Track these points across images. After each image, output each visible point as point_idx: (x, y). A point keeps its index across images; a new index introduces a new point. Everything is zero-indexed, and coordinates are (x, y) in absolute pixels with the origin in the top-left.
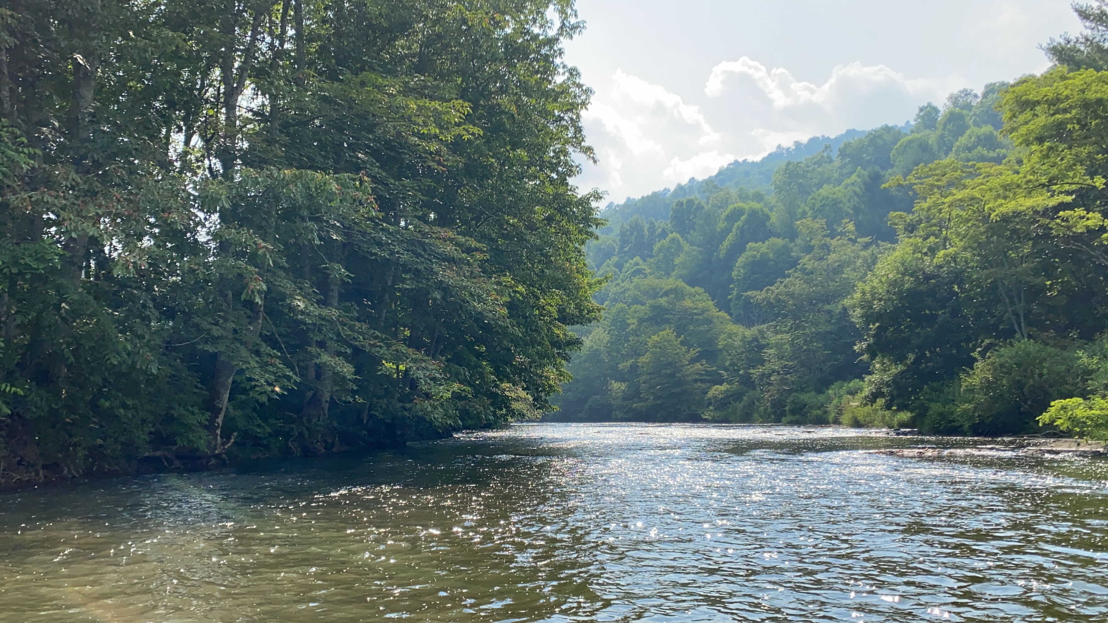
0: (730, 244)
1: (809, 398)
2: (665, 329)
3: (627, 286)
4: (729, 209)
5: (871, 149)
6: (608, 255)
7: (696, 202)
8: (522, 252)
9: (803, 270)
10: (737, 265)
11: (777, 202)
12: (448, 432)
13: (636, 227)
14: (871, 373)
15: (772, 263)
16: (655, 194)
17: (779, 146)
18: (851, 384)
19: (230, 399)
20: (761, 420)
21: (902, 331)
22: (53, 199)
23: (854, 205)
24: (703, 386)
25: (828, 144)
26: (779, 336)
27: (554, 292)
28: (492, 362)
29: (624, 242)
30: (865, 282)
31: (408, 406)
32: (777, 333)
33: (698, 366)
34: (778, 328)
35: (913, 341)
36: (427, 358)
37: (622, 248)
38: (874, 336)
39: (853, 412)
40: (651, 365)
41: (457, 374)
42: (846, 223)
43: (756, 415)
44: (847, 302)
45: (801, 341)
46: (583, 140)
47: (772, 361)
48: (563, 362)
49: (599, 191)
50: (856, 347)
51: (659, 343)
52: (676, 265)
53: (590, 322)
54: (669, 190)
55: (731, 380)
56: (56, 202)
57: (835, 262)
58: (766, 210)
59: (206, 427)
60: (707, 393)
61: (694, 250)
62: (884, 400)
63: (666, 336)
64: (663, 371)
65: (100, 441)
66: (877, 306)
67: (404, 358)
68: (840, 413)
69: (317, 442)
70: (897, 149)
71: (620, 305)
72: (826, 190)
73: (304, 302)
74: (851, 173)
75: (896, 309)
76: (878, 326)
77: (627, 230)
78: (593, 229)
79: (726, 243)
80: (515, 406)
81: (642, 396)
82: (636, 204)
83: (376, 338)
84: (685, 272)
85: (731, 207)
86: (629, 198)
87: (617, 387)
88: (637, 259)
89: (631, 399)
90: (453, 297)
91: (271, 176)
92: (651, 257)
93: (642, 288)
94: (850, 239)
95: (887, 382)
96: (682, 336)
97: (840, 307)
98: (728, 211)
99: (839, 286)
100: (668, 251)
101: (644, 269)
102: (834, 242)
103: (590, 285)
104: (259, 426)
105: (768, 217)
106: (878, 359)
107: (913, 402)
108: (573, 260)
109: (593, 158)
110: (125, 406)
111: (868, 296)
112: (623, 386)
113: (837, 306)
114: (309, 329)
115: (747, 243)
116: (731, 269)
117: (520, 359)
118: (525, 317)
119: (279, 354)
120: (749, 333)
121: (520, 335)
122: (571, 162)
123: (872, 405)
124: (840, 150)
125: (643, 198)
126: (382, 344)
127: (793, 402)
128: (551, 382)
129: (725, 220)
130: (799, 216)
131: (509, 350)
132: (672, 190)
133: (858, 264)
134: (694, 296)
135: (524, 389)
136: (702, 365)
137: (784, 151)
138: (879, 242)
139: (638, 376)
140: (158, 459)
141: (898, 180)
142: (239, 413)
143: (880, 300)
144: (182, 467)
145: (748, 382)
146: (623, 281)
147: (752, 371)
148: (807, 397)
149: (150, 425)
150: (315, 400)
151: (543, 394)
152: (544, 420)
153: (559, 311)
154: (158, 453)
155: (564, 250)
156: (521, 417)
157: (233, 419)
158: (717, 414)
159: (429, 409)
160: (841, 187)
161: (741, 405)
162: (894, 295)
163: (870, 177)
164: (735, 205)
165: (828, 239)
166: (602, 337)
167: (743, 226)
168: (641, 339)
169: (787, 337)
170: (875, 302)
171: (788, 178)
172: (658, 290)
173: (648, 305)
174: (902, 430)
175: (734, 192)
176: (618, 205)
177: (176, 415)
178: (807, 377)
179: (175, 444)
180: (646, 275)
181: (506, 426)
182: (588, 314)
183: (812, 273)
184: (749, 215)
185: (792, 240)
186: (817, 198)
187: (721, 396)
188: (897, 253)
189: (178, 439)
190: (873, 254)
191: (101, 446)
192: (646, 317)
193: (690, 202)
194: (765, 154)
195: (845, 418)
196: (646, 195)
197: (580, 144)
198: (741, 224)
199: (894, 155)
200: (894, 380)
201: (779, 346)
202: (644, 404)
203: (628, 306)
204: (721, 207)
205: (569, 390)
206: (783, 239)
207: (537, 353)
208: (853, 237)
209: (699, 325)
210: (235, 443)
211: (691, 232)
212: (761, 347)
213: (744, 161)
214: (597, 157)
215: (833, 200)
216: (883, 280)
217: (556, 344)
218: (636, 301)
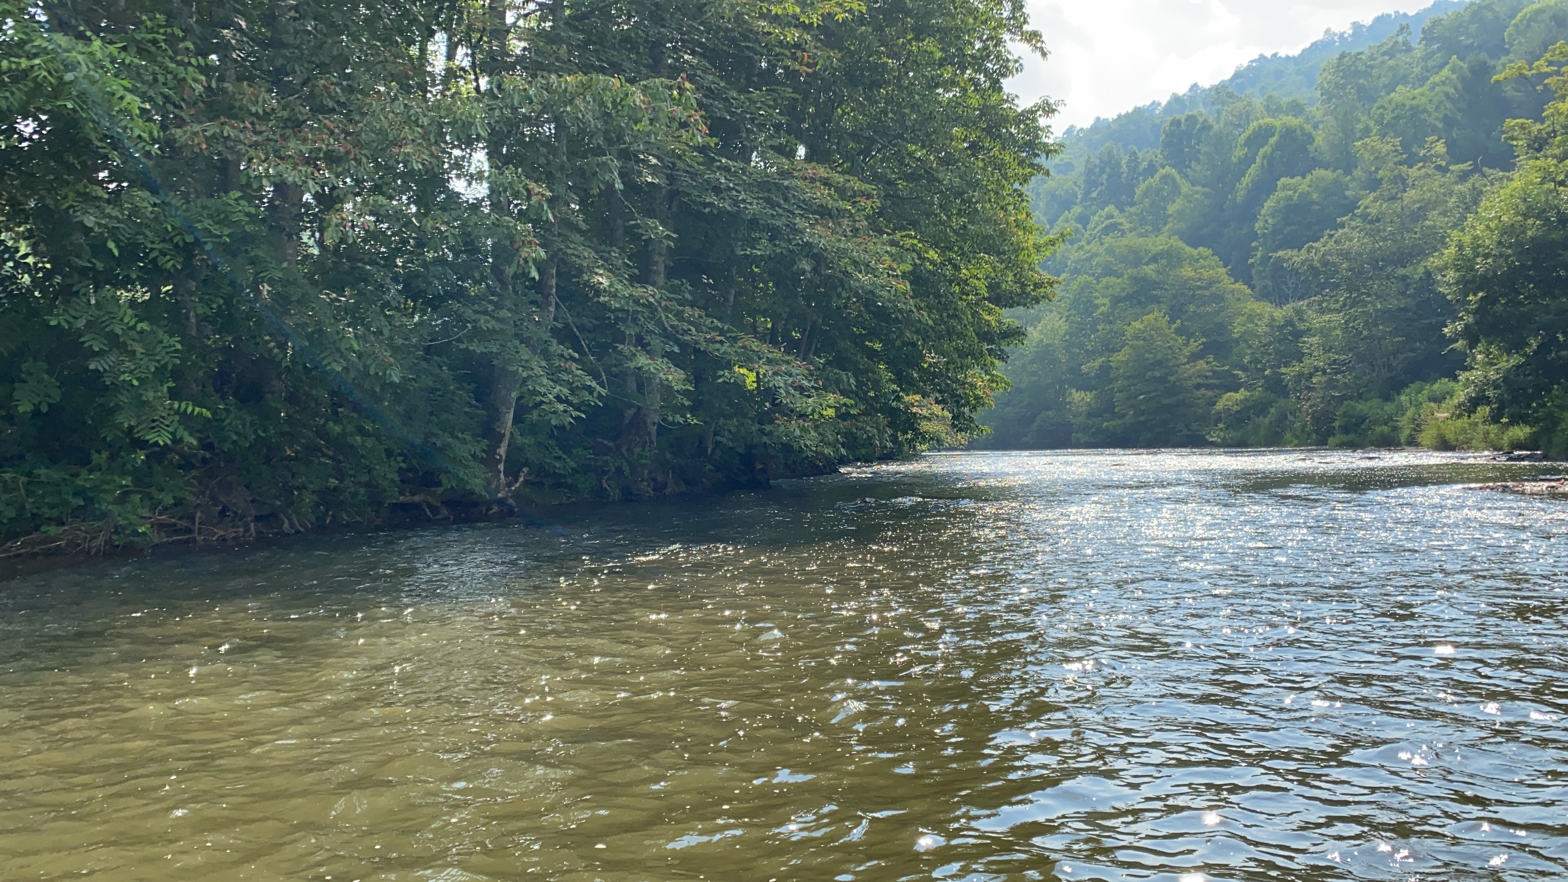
0: (1252, 181)
1: (1371, 407)
2: (1152, 312)
3: (1094, 250)
4: (1251, 128)
5: (1473, 27)
6: (1066, 204)
7: (1201, 120)
8: (932, 197)
9: (1364, 217)
10: (1263, 212)
11: (1324, 116)
12: (831, 466)
13: (1109, 162)
14: (1466, 369)
15: (1316, 207)
16: (1137, 111)
17: (1328, 31)
18: (1436, 386)
19: (517, 420)
20: (1296, 442)
21: (1521, 304)
22: (236, 132)
23: (1446, 115)
24: (1210, 393)
25: (1404, 23)
26: (1326, 317)
27: (982, 258)
28: (892, 365)
29: (1091, 184)
30: (1463, 230)
31: (768, 428)
32: (1322, 311)
33: (1201, 364)
34: (1324, 305)
35: (1537, 319)
36: (788, 358)
37: (1087, 193)
38: (1475, 312)
39: (1439, 428)
40: (1131, 364)
41: (838, 381)
42: (1432, 143)
43: (1288, 435)
44: (1434, 261)
45: (1359, 324)
46: (1025, 22)
47: (1315, 354)
48: (996, 362)
49: (1051, 101)
50: (1446, 330)
51: (1143, 332)
52: (1169, 216)
53: (1038, 302)
54: (1159, 104)
55: (1251, 385)
56: (242, 136)
57: (1414, 202)
58: (1308, 127)
59: (483, 461)
60: (1215, 404)
61: (1197, 192)
62: (1488, 409)
63: (1153, 322)
64: (1149, 373)
65: (333, 482)
66: (1480, 266)
67: (756, 358)
68: (1418, 429)
69: (642, 481)
70: (1516, 25)
71: (1082, 279)
72: (1401, 93)
73: (608, 278)
74: (1442, 66)
75: (1512, 269)
76: (1482, 297)
77: (1095, 166)
78: (1041, 160)
79: (1246, 180)
80: (925, 426)
81: (1116, 410)
82: (1109, 127)
83: (715, 329)
84: (1183, 226)
85: (1254, 125)
86: (1098, 119)
87: (1080, 398)
88: (1111, 209)
89: (1101, 416)
90: (830, 268)
91: (548, 88)
92: (1132, 204)
93: (1117, 250)
94: (1439, 168)
95: (1494, 381)
96: (1179, 321)
97: (1421, 270)
98: (1249, 132)
99: (1420, 239)
100: (1157, 195)
101: (1121, 224)
102: (1414, 172)
103: (1038, 248)
104: (559, 458)
105: (1311, 139)
106: (1480, 347)
107: (1536, 411)
108: (1011, 208)
109: (1041, 49)
110: (361, 431)
111: (1468, 251)
112: (1089, 397)
113: (1415, 269)
114: (617, 319)
115: (1279, 179)
116: (1254, 218)
117: (931, 358)
118: (938, 296)
119: (576, 355)
120: (1280, 314)
121: (930, 322)
122: (1005, 55)
123: (1469, 417)
124: (1424, 31)
125: (1119, 116)
126: (723, 338)
127: (1345, 414)
128: (979, 392)
129: (1245, 145)
130: (1358, 135)
131: (914, 345)
132: (1164, 103)
133: (1450, 205)
134: (1197, 261)
135: (937, 402)
136: (1208, 363)
137: (1336, 38)
138: (1485, 169)
139: (1111, 380)
140: (417, 506)
141: (1519, 68)
142: (528, 440)
143: (1486, 256)
144: (452, 518)
145: (1277, 387)
146: (1089, 243)
147: (1283, 370)
148: (1366, 407)
149: (400, 459)
150: (638, 422)
151: (966, 410)
152: (972, 446)
153: (990, 287)
154: (417, 498)
155: (997, 193)
156: (937, 444)
157: (520, 449)
158: (1231, 434)
159: (797, 432)
160: (1425, 87)
161: (1267, 421)
162: (1509, 247)
163: (1471, 69)
164: (1261, 121)
165: (1404, 168)
166: (1057, 325)
167: (1272, 153)
168: (1115, 328)
169: (1338, 318)
170: (1479, 260)
171: (1342, 78)
172: (1142, 254)
173: (1126, 276)
174: (1517, 453)
175: (1258, 102)
176: (1082, 130)
177: (439, 444)
178: (1366, 378)
179: (439, 484)
180: (1123, 233)
181: (916, 457)
182: (1033, 290)
183: (1378, 220)
184: (1281, 136)
185: (1348, 172)
186: (1386, 105)
187: (1236, 408)
188: (1516, 184)
189: (444, 479)
190: (1474, 189)
191: (336, 489)
192: (1123, 294)
193: (1191, 119)
194: (1307, 45)
195: (1427, 436)
196: (1123, 113)
197: (1021, 27)
198: (1270, 150)
199: (1511, 35)
200: (1505, 379)
201: (1324, 332)
202: (1119, 422)
203: (1097, 279)
204: (1239, 125)
205: (1008, 404)
206: (1334, 171)
207: (957, 349)
208: (1444, 163)
209: (1204, 304)
210: (525, 482)
211: (1193, 164)
212: (1298, 334)
213: (1275, 55)
214: (1047, 47)
215: (1412, 108)
216: (1492, 225)
217: (986, 336)
218: (1109, 271)
